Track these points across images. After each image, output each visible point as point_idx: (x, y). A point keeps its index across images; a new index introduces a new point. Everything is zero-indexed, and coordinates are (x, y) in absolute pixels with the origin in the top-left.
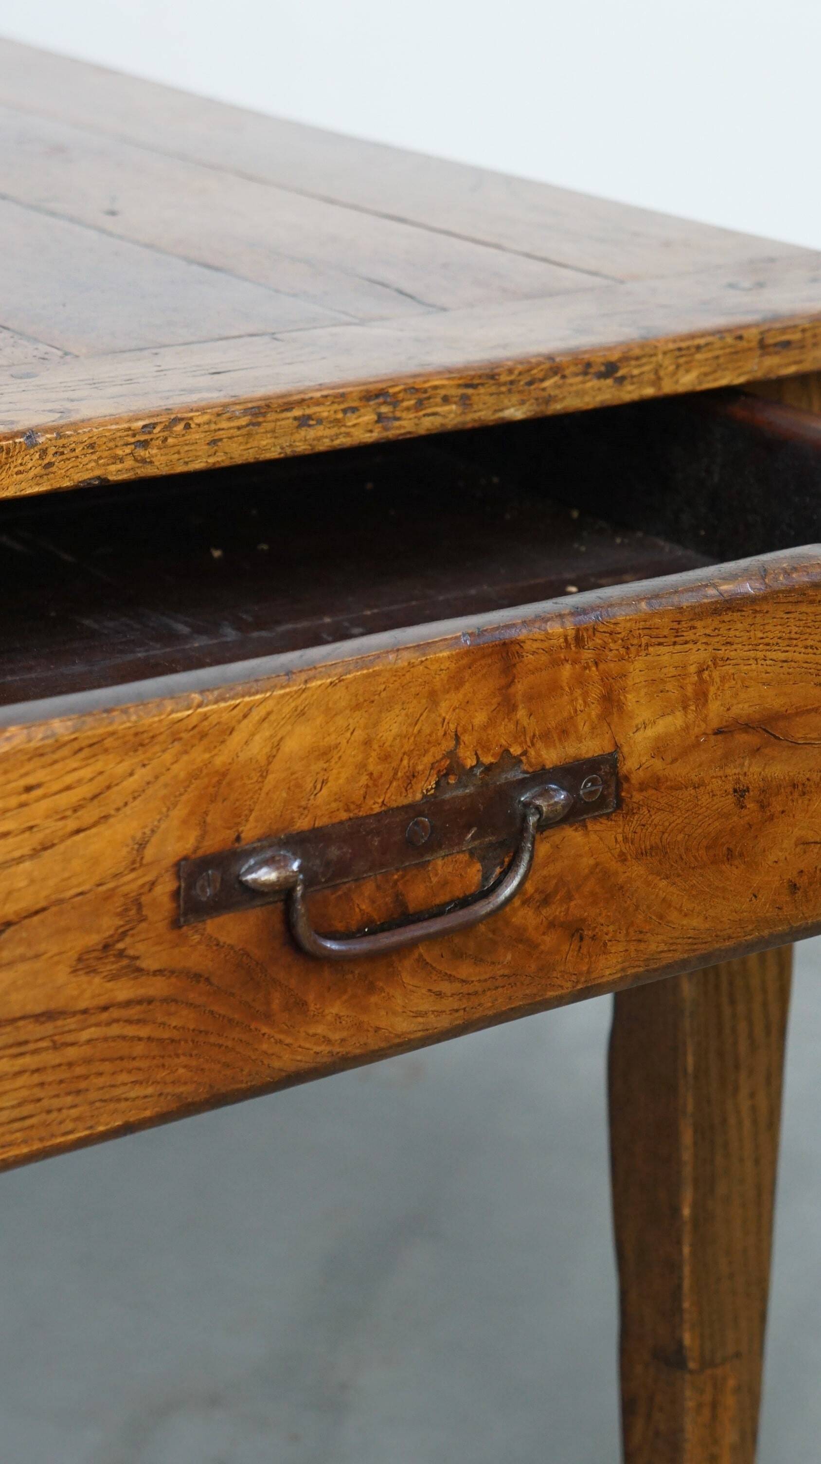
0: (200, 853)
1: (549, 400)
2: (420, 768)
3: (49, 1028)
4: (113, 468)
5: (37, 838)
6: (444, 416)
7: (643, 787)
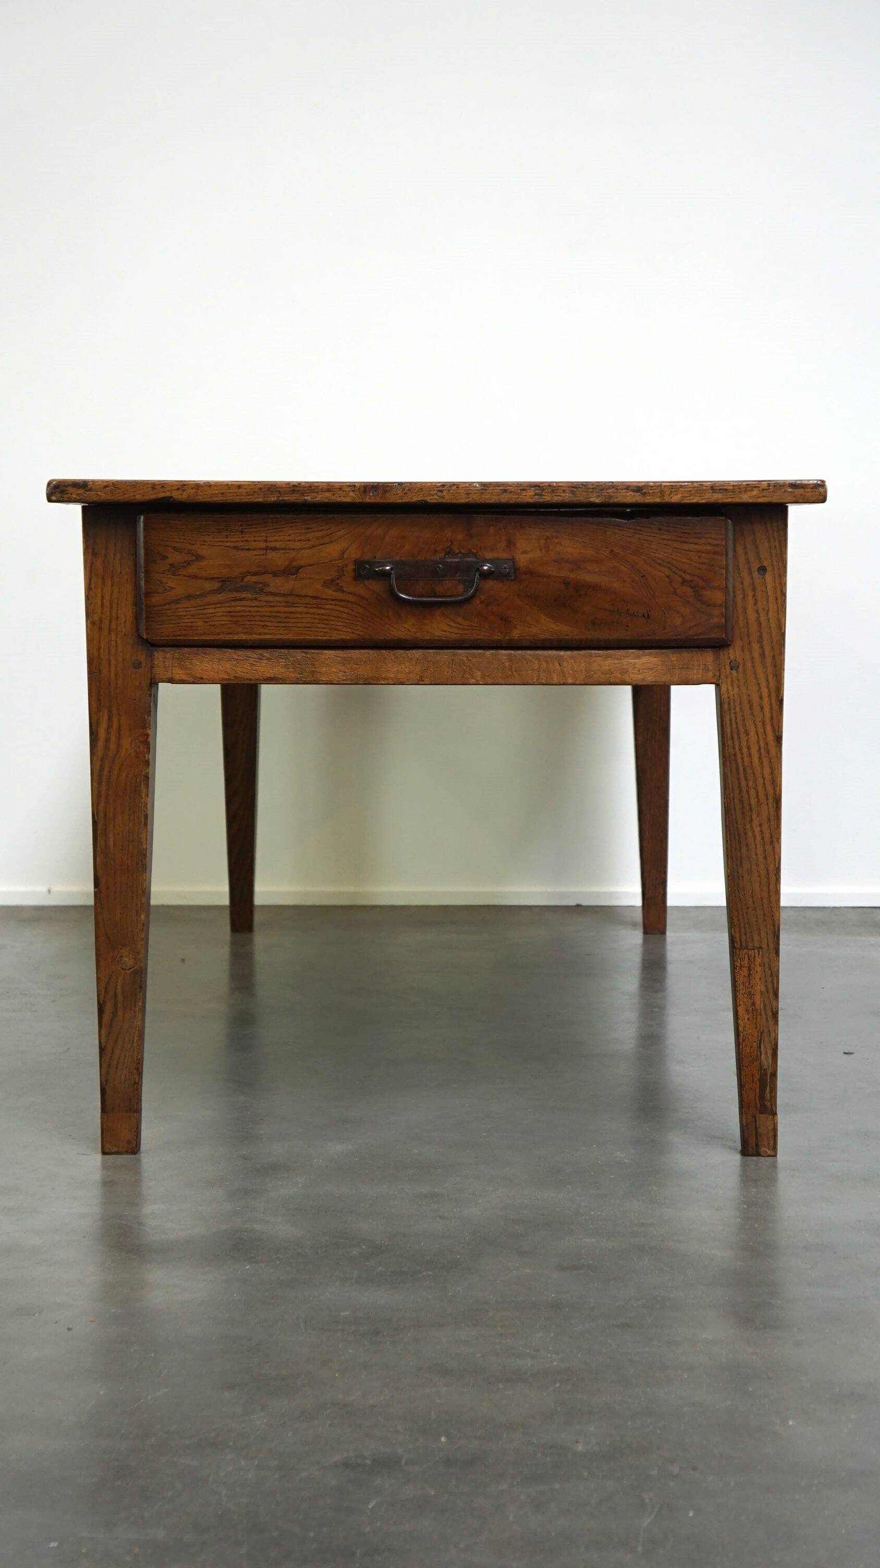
0: (361, 559)
1: (610, 497)
2: (438, 549)
3: (315, 601)
4: (429, 498)
5: (310, 543)
6: (563, 497)
7: (525, 573)
